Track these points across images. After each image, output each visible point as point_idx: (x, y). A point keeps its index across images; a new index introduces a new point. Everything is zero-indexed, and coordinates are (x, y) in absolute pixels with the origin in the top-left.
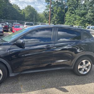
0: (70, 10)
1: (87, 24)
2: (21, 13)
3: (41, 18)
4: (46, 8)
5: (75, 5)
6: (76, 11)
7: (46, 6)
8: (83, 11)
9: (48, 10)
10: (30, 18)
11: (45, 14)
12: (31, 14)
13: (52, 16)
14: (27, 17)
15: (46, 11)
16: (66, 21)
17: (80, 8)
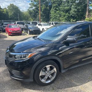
0: (54, 7)
1: (72, 19)
2: (4, 13)
3: (25, 17)
4: (30, 6)
5: (59, 2)
6: (60, 8)
7: (30, 4)
8: (67, 8)
9: (32, 7)
10: (14, 17)
11: (30, 11)
12: (14, 13)
13: (37, 14)
14: (11, 16)
15: (30, 9)
16: (51, 18)
17: (64, 5)
